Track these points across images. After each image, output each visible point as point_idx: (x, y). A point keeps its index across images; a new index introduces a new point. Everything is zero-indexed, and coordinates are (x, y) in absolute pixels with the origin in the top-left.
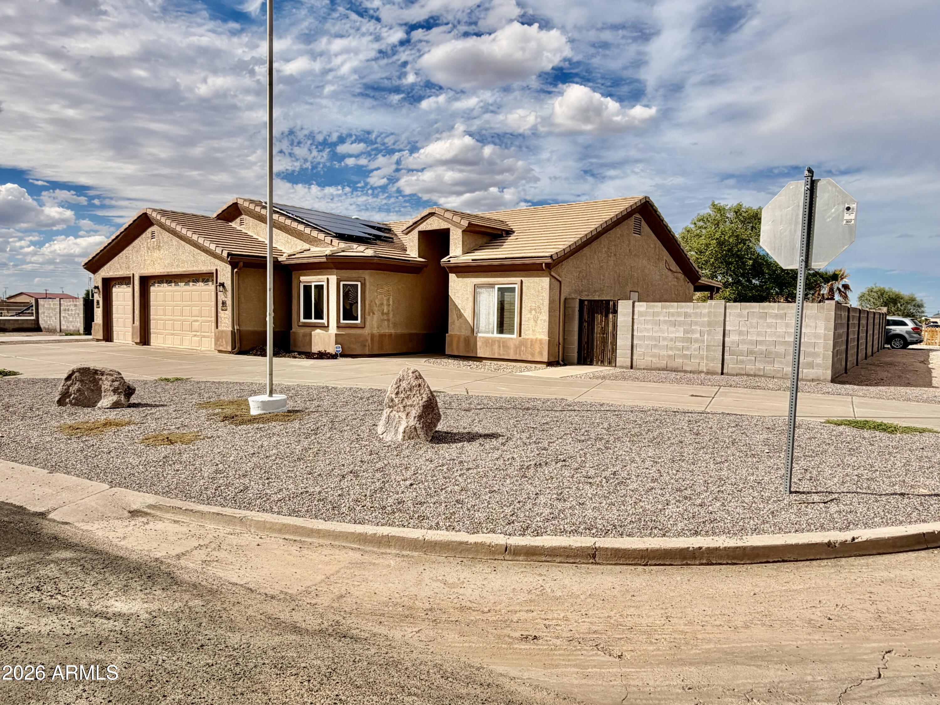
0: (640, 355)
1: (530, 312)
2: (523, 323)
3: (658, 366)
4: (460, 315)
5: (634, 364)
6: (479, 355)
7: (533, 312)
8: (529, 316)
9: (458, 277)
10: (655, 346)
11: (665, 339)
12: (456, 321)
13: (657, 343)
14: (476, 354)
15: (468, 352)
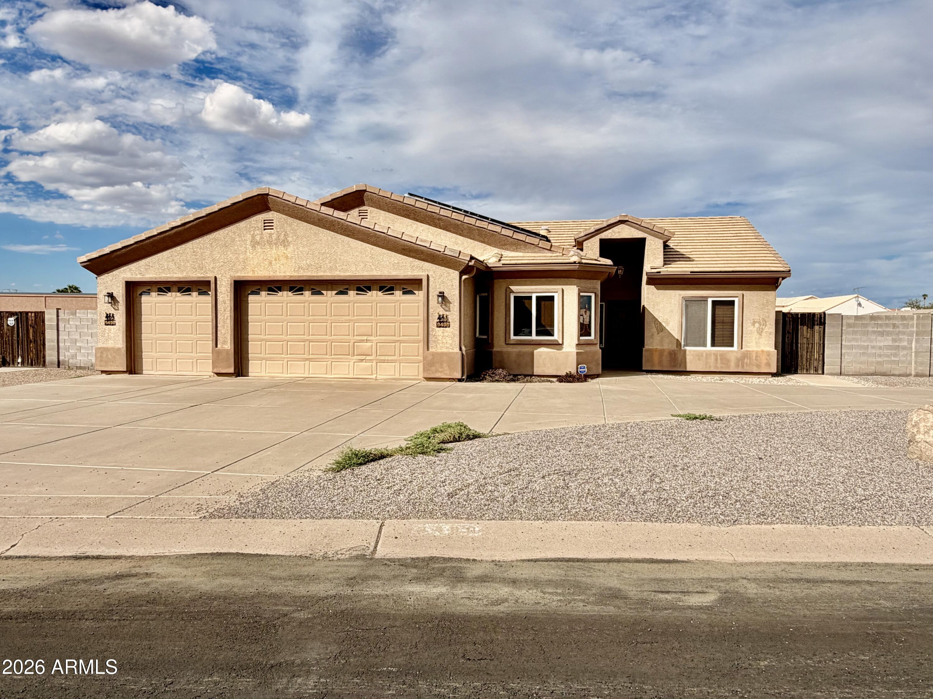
0: (849, 363)
1: (754, 324)
2: (744, 336)
3: (867, 371)
4: (661, 328)
5: (843, 370)
6: (688, 369)
7: (757, 325)
8: (752, 328)
9: (658, 289)
10: (864, 353)
11: (873, 347)
12: (656, 334)
13: (866, 351)
14: (686, 367)
15: (675, 366)
